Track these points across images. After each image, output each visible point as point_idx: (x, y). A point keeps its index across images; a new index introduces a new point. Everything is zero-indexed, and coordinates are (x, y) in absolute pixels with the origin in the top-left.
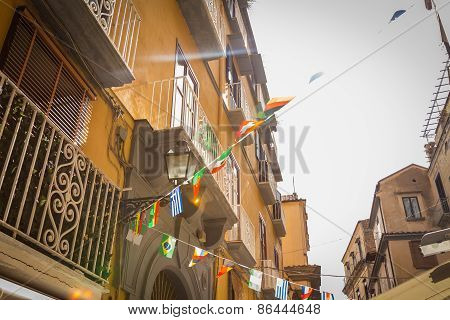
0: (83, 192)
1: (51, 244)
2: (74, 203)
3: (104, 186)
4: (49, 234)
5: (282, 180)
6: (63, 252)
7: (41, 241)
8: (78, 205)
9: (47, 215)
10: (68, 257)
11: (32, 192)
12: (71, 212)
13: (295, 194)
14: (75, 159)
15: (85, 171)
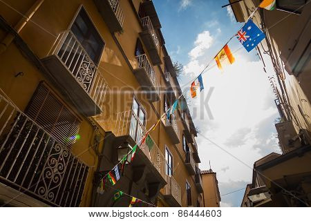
0: (66, 168)
1: (42, 194)
2: (59, 173)
3: (79, 165)
4: (42, 189)
5: (200, 162)
6: (50, 199)
7: (36, 192)
8: (62, 175)
9: (41, 178)
10: (53, 201)
11: (33, 167)
12: (57, 178)
13: (211, 170)
14: (62, 151)
15: (68, 157)
